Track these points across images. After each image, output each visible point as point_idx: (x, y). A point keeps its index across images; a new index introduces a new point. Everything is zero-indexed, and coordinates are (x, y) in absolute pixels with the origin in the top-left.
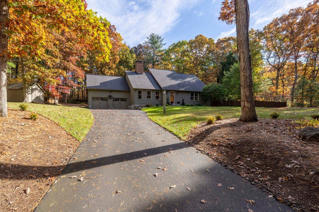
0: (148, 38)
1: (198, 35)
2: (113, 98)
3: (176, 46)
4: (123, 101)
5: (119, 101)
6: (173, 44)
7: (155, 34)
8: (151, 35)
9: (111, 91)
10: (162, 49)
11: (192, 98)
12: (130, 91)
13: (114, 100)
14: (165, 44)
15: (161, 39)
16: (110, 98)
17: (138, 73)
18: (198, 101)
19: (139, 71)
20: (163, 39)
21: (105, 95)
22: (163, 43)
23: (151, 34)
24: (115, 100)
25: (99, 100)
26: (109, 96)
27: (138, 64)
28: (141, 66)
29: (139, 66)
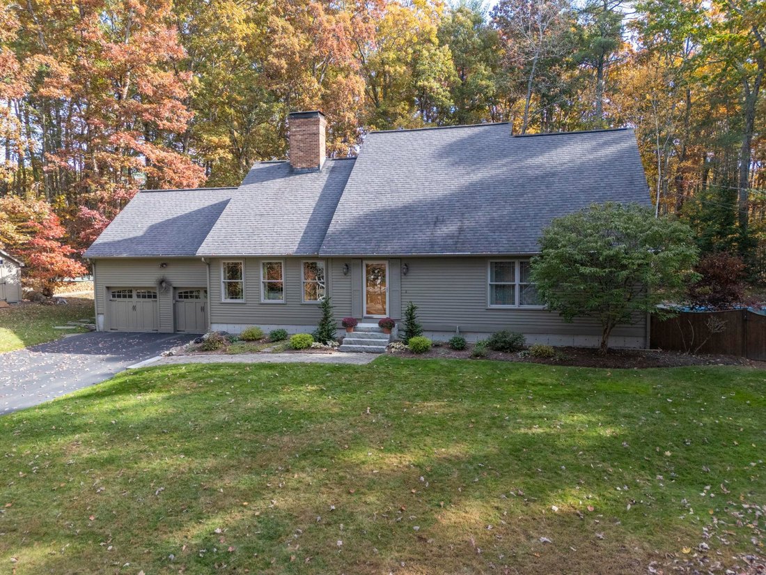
2: (175, 288)
11: (502, 292)
13: (180, 297)
16: (164, 288)
17: (299, 166)
19: (301, 159)
24: (186, 296)
25: (130, 296)
26: (161, 282)
27: (298, 129)
28: (310, 134)
29: (302, 135)
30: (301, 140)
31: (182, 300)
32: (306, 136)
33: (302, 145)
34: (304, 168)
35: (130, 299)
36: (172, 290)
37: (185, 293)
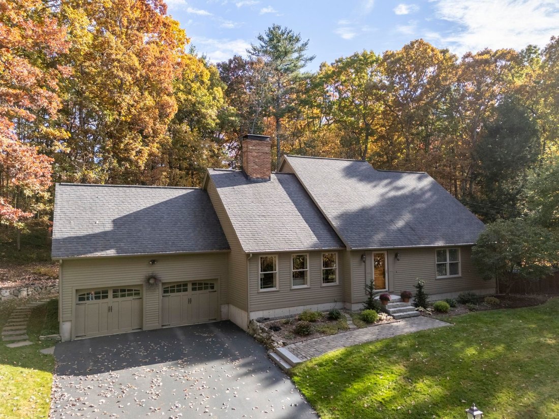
0: (261, 38)
1: (414, 40)
2: (163, 284)
3: (344, 66)
4: (200, 289)
5: (186, 290)
6: (337, 62)
7: (283, 28)
8: (272, 29)
9: (154, 260)
10: (301, 72)
11: (441, 268)
12: (228, 254)
13: (165, 291)
14: (311, 59)
15: (299, 44)
16: (152, 285)
17: (254, 176)
18: (460, 275)
19: (257, 169)
20: (306, 44)
21: (134, 276)
22: (307, 54)
23: (271, 27)
24: (173, 291)
25: (106, 297)
26: (148, 279)
27: (254, 148)
28: (263, 153)
29: (257, 153)
30: (256, 157)
31: (168, 294)
32: (260, 154)
33: (257, 160)
34: (258, 178)
35: (105, 300)
36: (160, 285)
37: (171, 287)
